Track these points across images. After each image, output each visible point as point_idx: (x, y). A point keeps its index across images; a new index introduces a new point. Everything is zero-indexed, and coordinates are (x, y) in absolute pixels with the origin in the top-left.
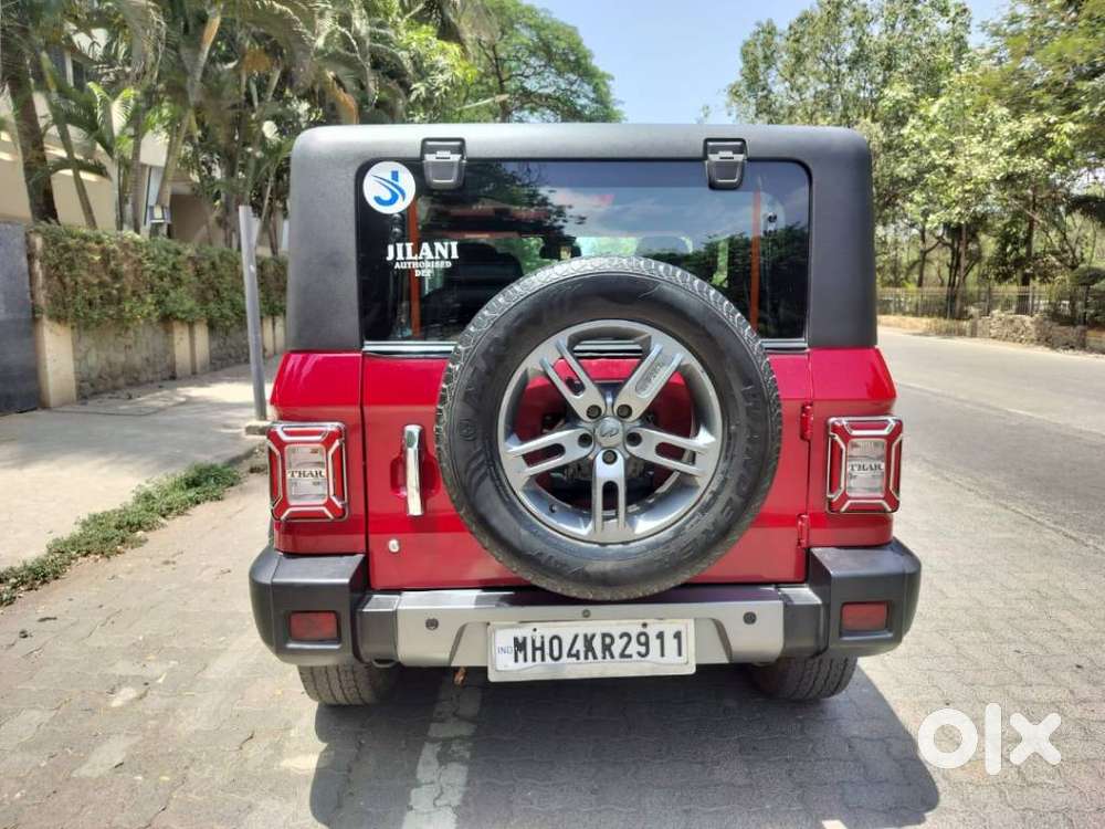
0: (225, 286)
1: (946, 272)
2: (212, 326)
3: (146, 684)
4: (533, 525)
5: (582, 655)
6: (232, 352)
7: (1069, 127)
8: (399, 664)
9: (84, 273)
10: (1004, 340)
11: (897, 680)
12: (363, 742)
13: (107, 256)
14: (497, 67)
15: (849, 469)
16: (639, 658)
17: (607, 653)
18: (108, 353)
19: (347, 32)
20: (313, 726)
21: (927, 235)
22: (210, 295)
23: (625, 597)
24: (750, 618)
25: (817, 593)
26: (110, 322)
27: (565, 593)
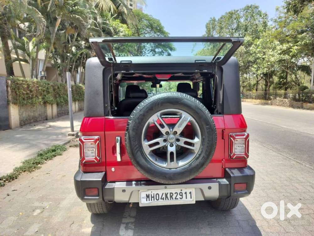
0: (61, 93)
1: (264, 86)
2: (58, 105)
3: (44, 208)
4: (151, 164)
5: (165, 199)
6: (63, 112)
7: (296, 47)
8: (115, 202)
9: (22, 90)
10: (280, 106)
11: (251, 204)
12: (104, 224)
13: (28, 86)
14: (138, 31)
15: (235, 147)
16: (180, 199)
17: (171, 198)
18: (29, 113)
19: (96, 22)
20: (90, 219)
21: (258, 76)
22: (57, 96)
23: (176, 183)
24: (210, 188)
25: (227, 181)
26: (29, 104)
27: (160, 182)
